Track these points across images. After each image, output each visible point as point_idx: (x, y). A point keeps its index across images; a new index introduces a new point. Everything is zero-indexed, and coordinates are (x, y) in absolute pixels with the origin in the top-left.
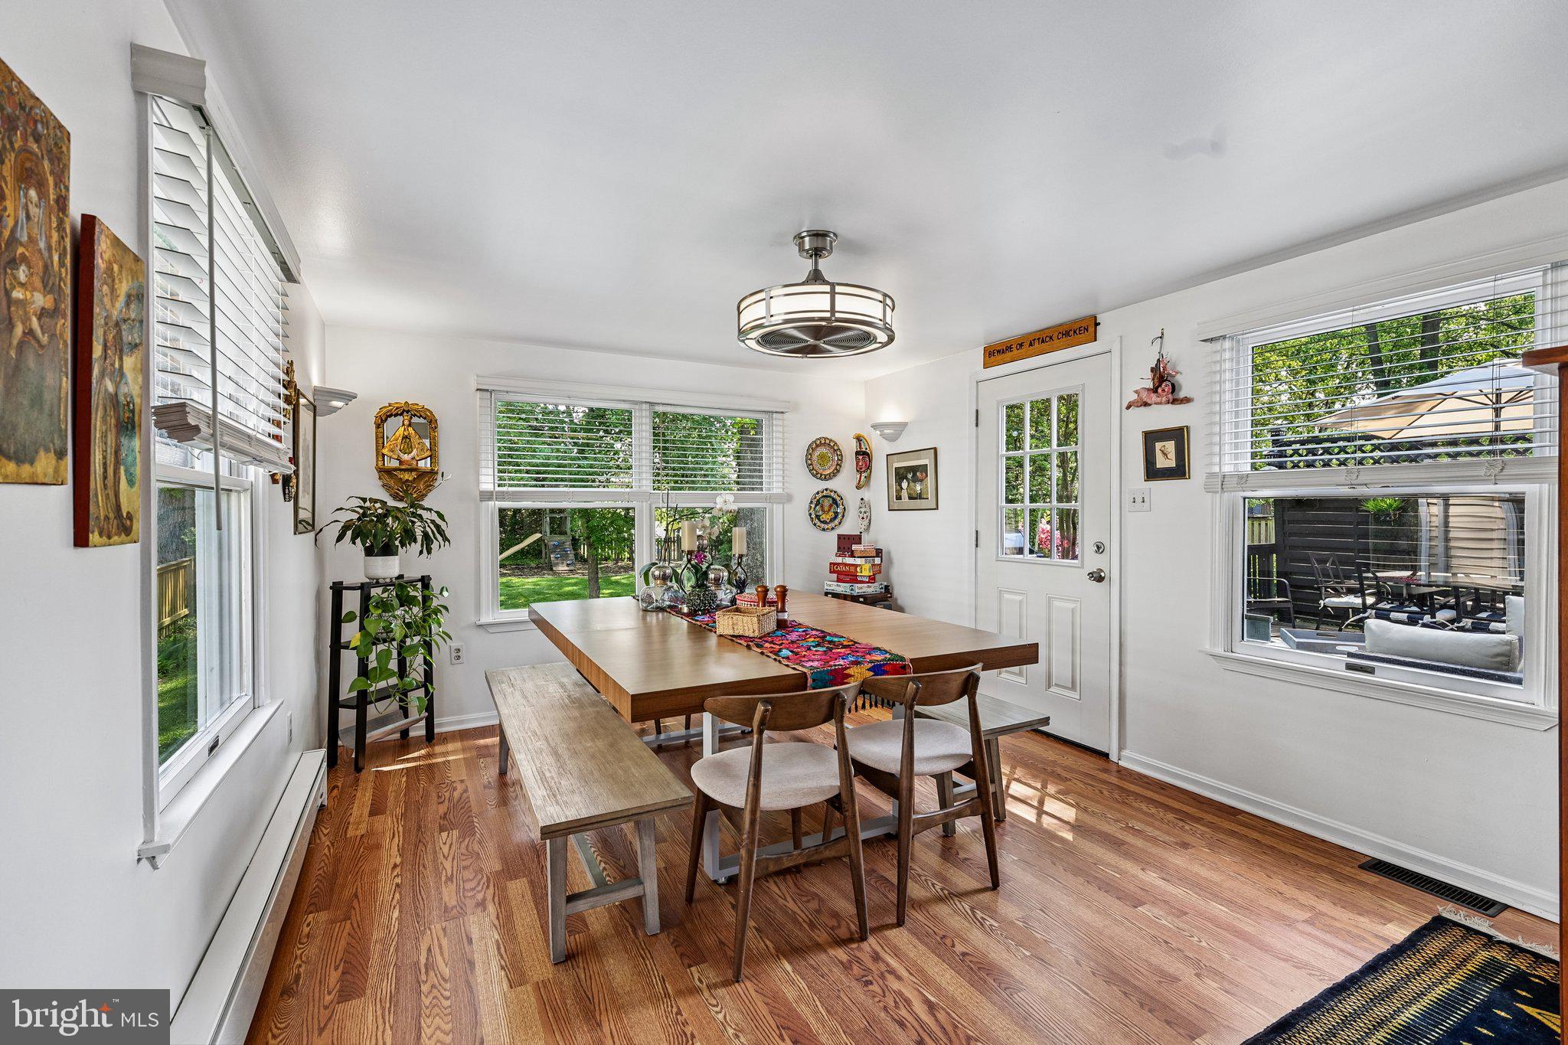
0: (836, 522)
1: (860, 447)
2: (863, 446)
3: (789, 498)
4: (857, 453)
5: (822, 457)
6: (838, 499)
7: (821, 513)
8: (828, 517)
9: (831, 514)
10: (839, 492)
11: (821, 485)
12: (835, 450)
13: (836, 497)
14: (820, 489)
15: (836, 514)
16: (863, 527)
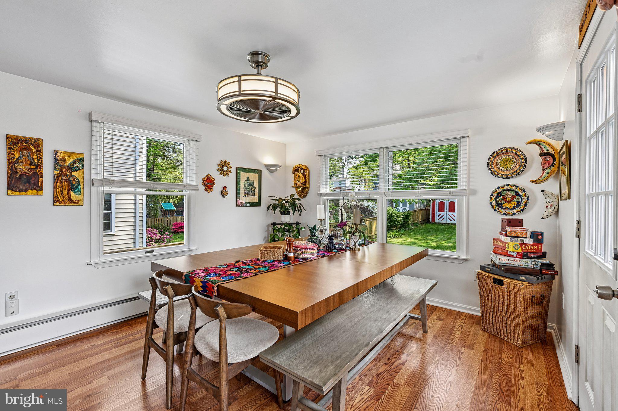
0: (518, 209)
1: (542, 150)
2: (544, 148)
3: (474, 192)
4: (541, 155)
5: (505, 162)
6: (520, 192)
7: (503, 202)
8: (510, 205)
9: (514, 203)
10: (521, 187)
11: (502, 182)
12: (518, 155)
13: (517, 190)
14: (501, 184)
15: (519, 203)
16: (546, 214)
